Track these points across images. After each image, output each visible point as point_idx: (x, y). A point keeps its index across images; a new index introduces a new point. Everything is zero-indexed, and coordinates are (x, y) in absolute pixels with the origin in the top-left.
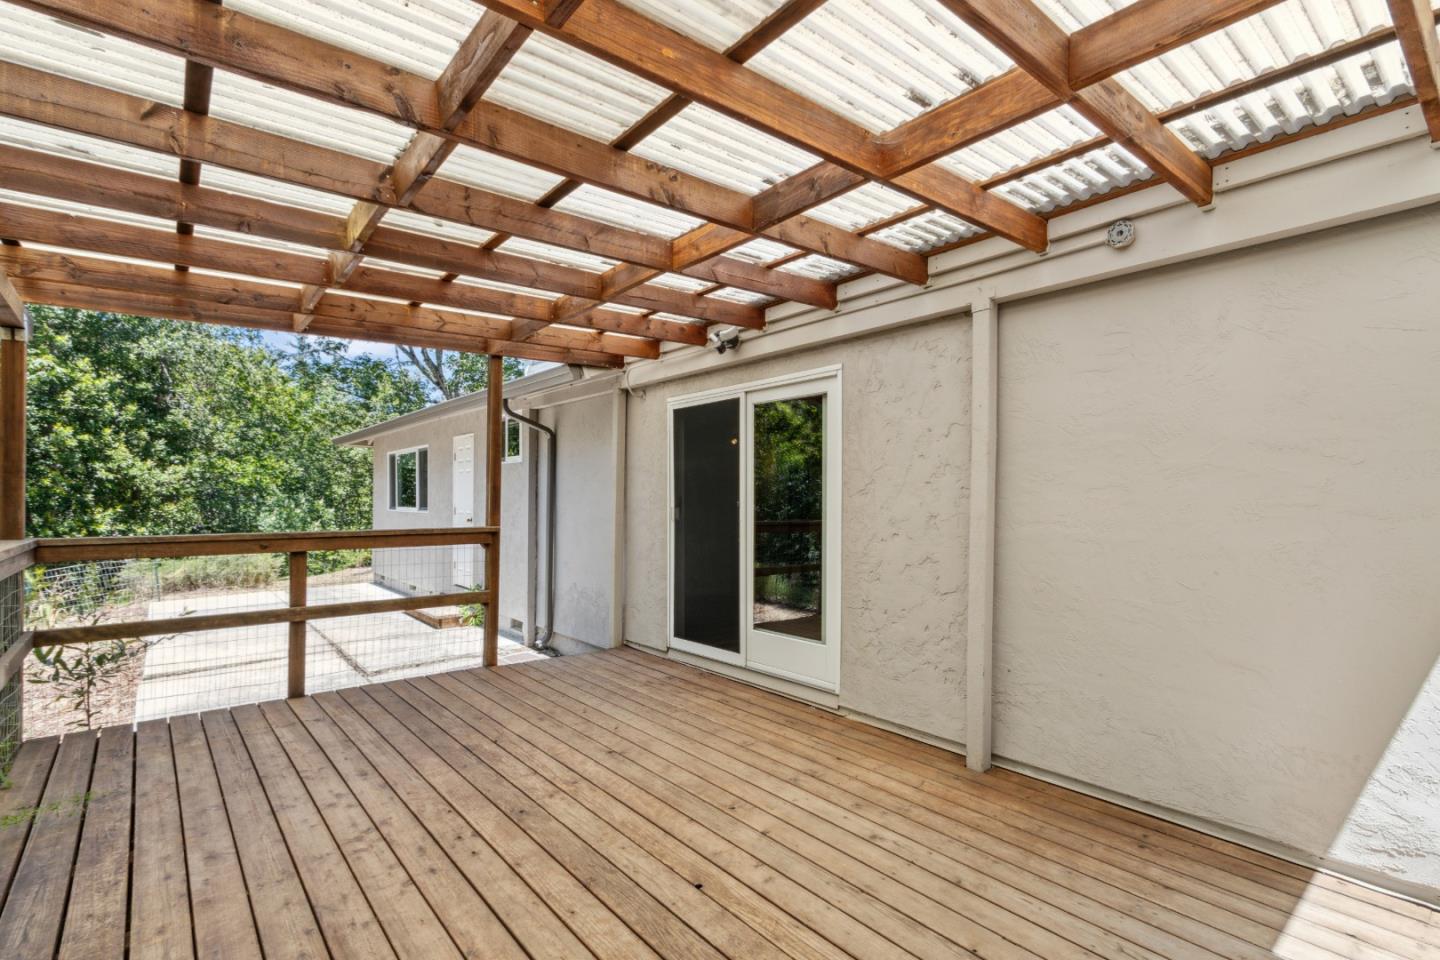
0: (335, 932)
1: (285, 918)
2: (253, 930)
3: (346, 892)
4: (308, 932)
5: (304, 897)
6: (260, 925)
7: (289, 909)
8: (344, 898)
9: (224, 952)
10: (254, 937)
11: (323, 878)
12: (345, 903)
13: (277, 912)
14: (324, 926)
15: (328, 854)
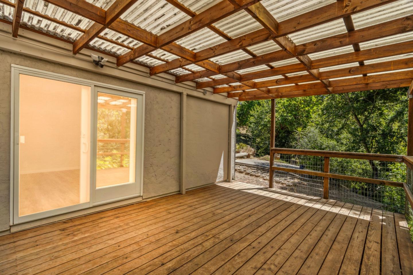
0: (306, 253)
1: (313, 264)
2: (322, 268)
3: (294, 258)
4: (311, 257)
5: (304, 265)
6: (320, 267)
7: (310, 265)
8: (296, 258)
9: (332, 268)
10: (323, 266)
11: (293, 266)
12: (297, 256)
13: (313, 267)
14: (307, 256)
15: (283, 272)
